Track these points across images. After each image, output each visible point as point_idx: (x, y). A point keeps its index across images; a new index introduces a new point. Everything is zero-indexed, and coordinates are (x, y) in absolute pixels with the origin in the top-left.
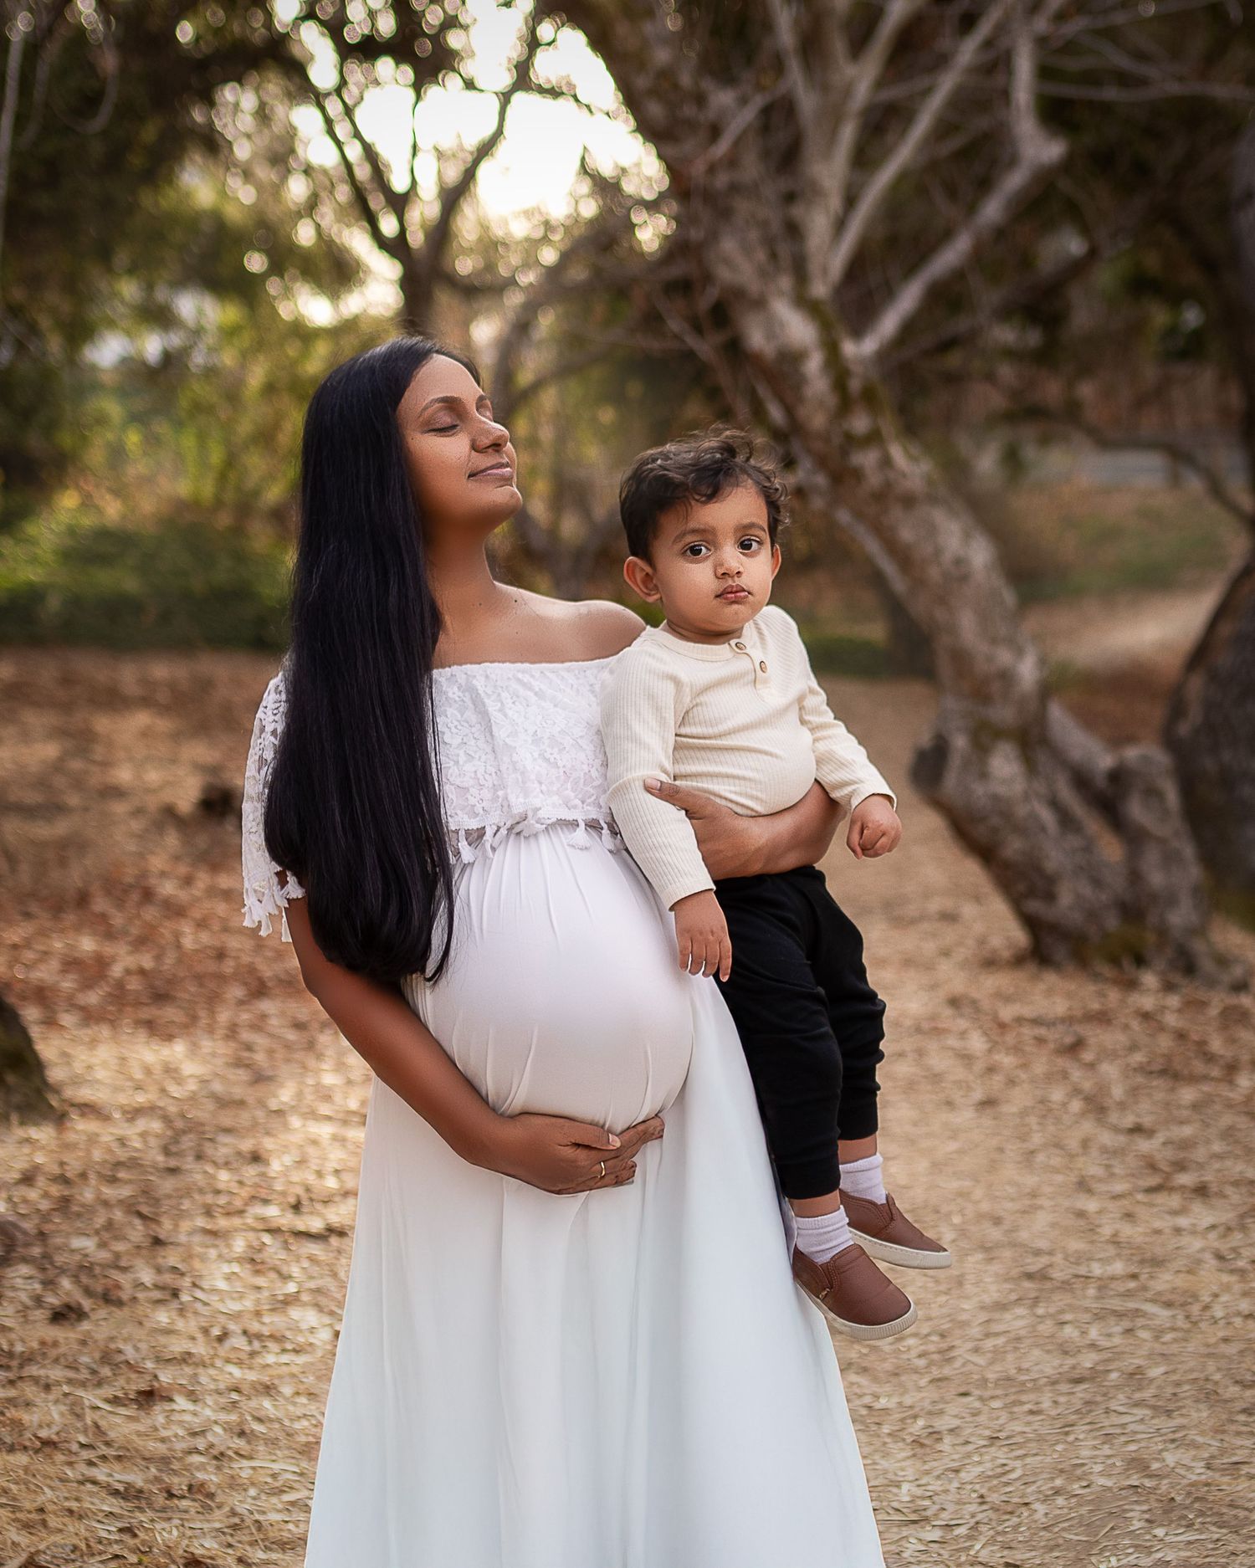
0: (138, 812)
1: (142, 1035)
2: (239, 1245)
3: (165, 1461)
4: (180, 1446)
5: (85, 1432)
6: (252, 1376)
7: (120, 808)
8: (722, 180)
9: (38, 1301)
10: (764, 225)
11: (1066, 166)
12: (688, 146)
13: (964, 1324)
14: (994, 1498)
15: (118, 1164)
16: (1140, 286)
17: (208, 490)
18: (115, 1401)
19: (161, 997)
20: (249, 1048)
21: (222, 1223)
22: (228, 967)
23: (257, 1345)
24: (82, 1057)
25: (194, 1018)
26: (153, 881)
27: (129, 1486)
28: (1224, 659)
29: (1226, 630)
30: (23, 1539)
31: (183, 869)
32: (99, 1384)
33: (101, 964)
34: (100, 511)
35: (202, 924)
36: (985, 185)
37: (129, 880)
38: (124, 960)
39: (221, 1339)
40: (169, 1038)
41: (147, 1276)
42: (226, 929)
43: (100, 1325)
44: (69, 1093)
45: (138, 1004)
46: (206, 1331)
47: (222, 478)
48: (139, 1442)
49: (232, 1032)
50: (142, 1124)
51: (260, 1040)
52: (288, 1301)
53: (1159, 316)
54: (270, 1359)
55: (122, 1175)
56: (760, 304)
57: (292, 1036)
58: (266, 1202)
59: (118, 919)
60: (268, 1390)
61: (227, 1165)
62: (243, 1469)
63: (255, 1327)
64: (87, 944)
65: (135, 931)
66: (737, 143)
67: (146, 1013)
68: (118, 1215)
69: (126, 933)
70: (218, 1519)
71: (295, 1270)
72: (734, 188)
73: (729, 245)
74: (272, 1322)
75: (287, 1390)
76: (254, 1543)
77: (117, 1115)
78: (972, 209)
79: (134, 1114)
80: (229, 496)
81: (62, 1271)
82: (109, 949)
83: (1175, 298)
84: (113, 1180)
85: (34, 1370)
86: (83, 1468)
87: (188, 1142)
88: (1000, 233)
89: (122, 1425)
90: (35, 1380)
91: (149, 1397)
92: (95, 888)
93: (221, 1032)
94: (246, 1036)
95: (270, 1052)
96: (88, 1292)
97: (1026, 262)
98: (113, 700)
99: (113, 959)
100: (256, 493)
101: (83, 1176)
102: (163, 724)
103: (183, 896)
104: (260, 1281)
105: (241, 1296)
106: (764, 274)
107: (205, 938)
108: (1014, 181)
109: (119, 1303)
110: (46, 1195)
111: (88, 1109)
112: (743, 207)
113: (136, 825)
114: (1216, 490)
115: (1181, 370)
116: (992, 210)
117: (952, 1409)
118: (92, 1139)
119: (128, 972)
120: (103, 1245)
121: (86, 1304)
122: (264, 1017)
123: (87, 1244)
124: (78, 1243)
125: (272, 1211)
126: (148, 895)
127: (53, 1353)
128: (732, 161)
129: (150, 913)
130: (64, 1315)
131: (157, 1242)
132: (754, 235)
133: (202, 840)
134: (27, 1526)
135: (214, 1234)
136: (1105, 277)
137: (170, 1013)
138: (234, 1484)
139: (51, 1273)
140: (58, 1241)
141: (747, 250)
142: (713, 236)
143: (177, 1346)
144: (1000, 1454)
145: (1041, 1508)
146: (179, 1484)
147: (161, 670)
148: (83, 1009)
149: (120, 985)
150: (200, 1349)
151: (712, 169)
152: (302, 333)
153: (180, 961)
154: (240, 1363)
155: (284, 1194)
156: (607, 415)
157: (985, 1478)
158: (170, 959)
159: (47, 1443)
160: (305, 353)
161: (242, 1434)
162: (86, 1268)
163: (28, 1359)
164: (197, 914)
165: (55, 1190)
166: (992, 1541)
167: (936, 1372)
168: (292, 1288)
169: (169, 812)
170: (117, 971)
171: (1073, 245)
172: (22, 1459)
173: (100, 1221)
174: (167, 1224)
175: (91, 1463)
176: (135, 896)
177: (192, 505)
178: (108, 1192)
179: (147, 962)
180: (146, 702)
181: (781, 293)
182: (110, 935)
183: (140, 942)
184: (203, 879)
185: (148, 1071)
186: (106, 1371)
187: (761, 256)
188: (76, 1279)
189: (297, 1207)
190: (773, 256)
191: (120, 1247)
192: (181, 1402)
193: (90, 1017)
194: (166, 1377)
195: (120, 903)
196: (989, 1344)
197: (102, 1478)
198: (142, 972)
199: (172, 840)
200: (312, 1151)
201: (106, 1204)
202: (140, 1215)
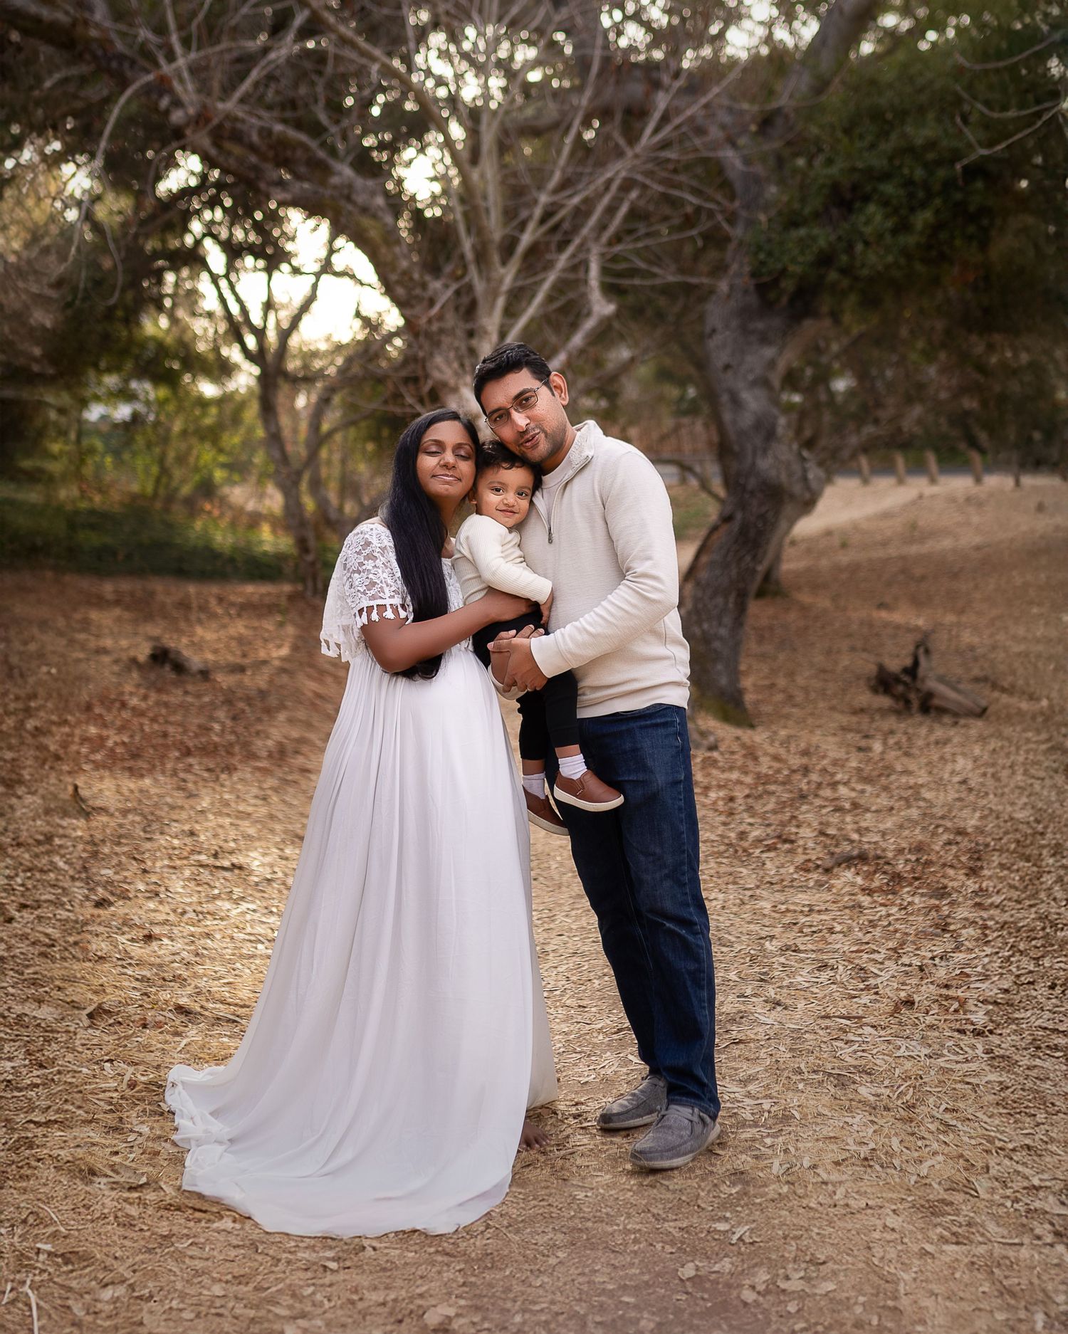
0: (116, 662)
1: (127, 774)
2: (187, 873)
3: (160, 966)
4: (167, 959)
5: (120, 952)
6: (199, 930)
7: (106, 659)
8: (435, 327)
9: (87, 898)
10: (457, 349)
11: (617, 315)
12: (418, 310)
13: (561, 905)
14: (574, 978)
15: (120, 837)
16: (664, 375)
17: (150, 489)
18: (132, 940)
19: (135, 756)
20: (184, 781)
21: (178, 863)
22: (170, 741)
23: (201, 916)
24: (97, 786)
25: (154, 767)
26: (126, 697)
27: (144, 976)
28: (703, 575)
29: (704, 559)
30: (95, 999)
31: (142, 691)
32: (123, 934)
33: (102, 739)
34: (91, 500)
35: (154, 720)
36: (574, 326)
37: (113, 697)
38: (113, 739)
39: (184, 913)
40: (142, 776)
41: (142, 887)
42: (167, 722)
43: (120, 908)
44: (90, 803)
45: (123, 760)
46: (174, 911)
47: (158, 481)
48: (146, 958)
49: (175, 773)
50: (130, 817)
51: (189, 777)
52: (215, 898)
53: (673, 392)
54: (208, 923)
55: (123, 841)
56: (455, 390)
57: (206, 775)
58: (200, 853)
59: (108, 718)
60: (208, 935)
61: (176, 837)
62: (200, 970)
63: (199, 909)
64: (93, 730)
65: (118, 723)
66: (442, 307)
67: (127, 764)
68: (123, 859)
69: (113, 723)
70: (189, 990)
71: (217, 884)
72: (441, 331)
73: (439, 360)
74: (208, 907)
75: (218, 936)
76: (208, 1000)
77: (117, 814)
78: (568, 338)
79: (125, 813)
80: (162, 491)
81: (98, 884)
82: (105, 733)
83: (682, 383)
84: (119, 844)
85: (89, 928)
86: (119, 968)
87: (155, 826)
88: (582, 352)
89: (137, 950)
90: (90, 932)
91: (149, 938)
92: (95, 701)
93: (168, 773)
94: (182, 775)
95: (195, 783)
96: (112, 894)
97: (598, 363)
98: (100, 602)
99: (108, 738)
100: (177, 490)
101: (103, 841)
102: (127, 615)
103: (143, 705)
104: (199, 889)
105: (191, 896)
106: (456, 374)
107: (156, 727)
108: (589, 324)
109: (130, 899)
110: (84, 850)
111: (103, 810)
112: (446, 340)
113: (116, 668)
114: (704, 486)
115: (686, 420)
116: (577, 340)
117: (554, 942)
118: (105, 826)
119: (116, 743)
120: (116, 873)
121: (112, 899)
122: (191, 765)
123: (109, 872)
124: (103, 872)
125: (203, 858)
126: (124, 705)
127: (98, 920)
128: (440, 317)
129: (126, 714)
130: (101, 904)
131: (145, 871)
132: (452, 355)
133: (152, 676)
134: (96, 992)
135: (174, 868)
136: (644, 371)
137: (141, 764)
138: (195, 975)
139: (92, 885)
140: (94, 870)
141: (448, 363)
142: (432, 355)
143: (161, 917)
144: (577, 959)
145: (597, 982)
146: (168, 976)
147: (126, 585)
148: (94, 762)
149: (112, 750)
150: (172, 917)
151: (430, 321)
152: (203, 403)
153: (143, 738)
154: (193, 925)
155: (208, 849)
156: (370, 447)
157: (569, 970)
158: (137, 738)
159: (101, 958)
160: (204, 414)
161: (197, 955)
162: (109, 883)
163: (86, 923)
164: (151, 715)
165: (89, 848)
166: (572, 997)
167: (546, 926)
168: (216, 892)
169: (134, 661)
170: (110, 743)
171: (624, 353)
172: (88, 964)
173: (114, 862)
174: (149, 863)
175: (124, 967)
176: (117, 705)
177: (142, 496)
178: (117, 849)
179: (126, 740)
180: (117, 602)
181: (466, 385)
182: (105, 725)
183: (121, 729)
184: (153, 697)
185: (132, 791)
186: (126, 929)
187: (456, 365)
188: (105, 888)
189: (216, 856)
190: (462, 365)
191: (126, 874)
192: (166, 941)
193: (97, 766)
194: (157, 930)
195: (109, 710)
196: (573, 913)
197: (130, 972)
198: (124, 743)
199: (135, 675)
200: (220, 831)
201: (116, 854)
202: (135, 859)
